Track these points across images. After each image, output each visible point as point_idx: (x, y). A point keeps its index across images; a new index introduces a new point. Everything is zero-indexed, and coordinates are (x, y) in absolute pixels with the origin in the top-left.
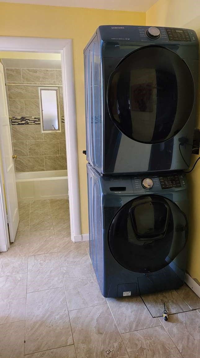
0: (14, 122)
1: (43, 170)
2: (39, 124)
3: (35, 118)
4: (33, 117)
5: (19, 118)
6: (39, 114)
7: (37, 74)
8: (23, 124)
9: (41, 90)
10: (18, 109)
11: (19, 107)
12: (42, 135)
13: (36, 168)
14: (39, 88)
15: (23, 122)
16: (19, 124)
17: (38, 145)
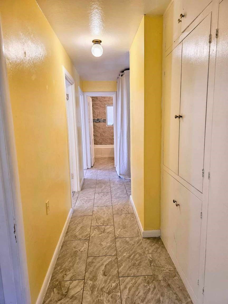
0: (94, 121)
1: (106, 144)
2: (105, 122)
3: (104, 119)
4: (103, 119)
5: (96, 119)
6: (106, 117)
7: (106, 99)
8: (98, 122)
9: (107, 106)
10: (96, 115)
11: (97, 114)
12: (106, 127)
13: (103, 143)
14: (106, 105)
15: (98, 121)
16: (96, 122)
17: (104, 132)
